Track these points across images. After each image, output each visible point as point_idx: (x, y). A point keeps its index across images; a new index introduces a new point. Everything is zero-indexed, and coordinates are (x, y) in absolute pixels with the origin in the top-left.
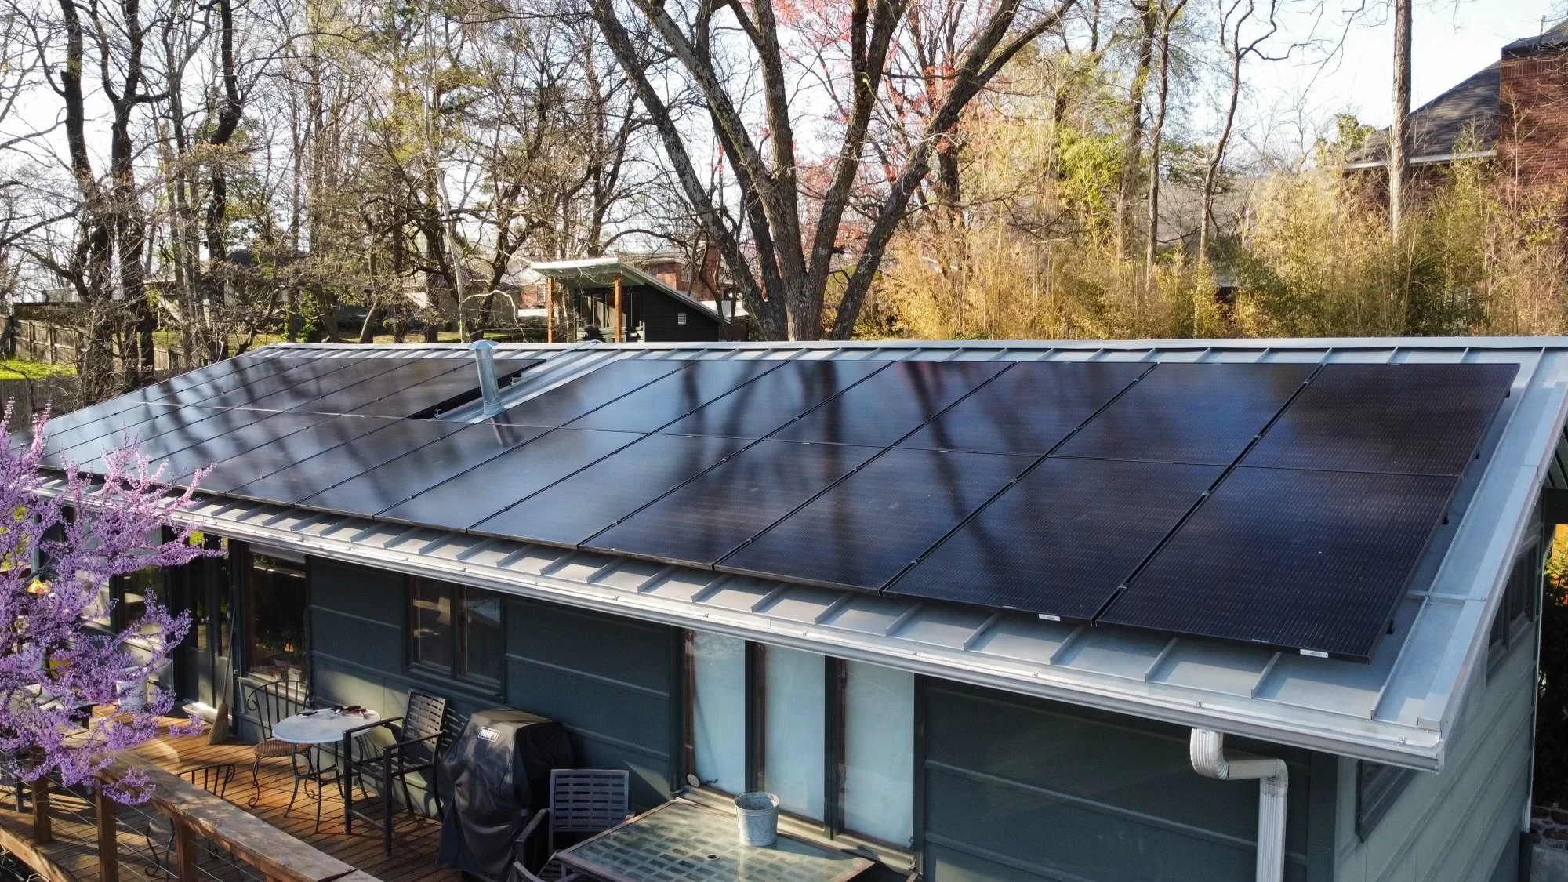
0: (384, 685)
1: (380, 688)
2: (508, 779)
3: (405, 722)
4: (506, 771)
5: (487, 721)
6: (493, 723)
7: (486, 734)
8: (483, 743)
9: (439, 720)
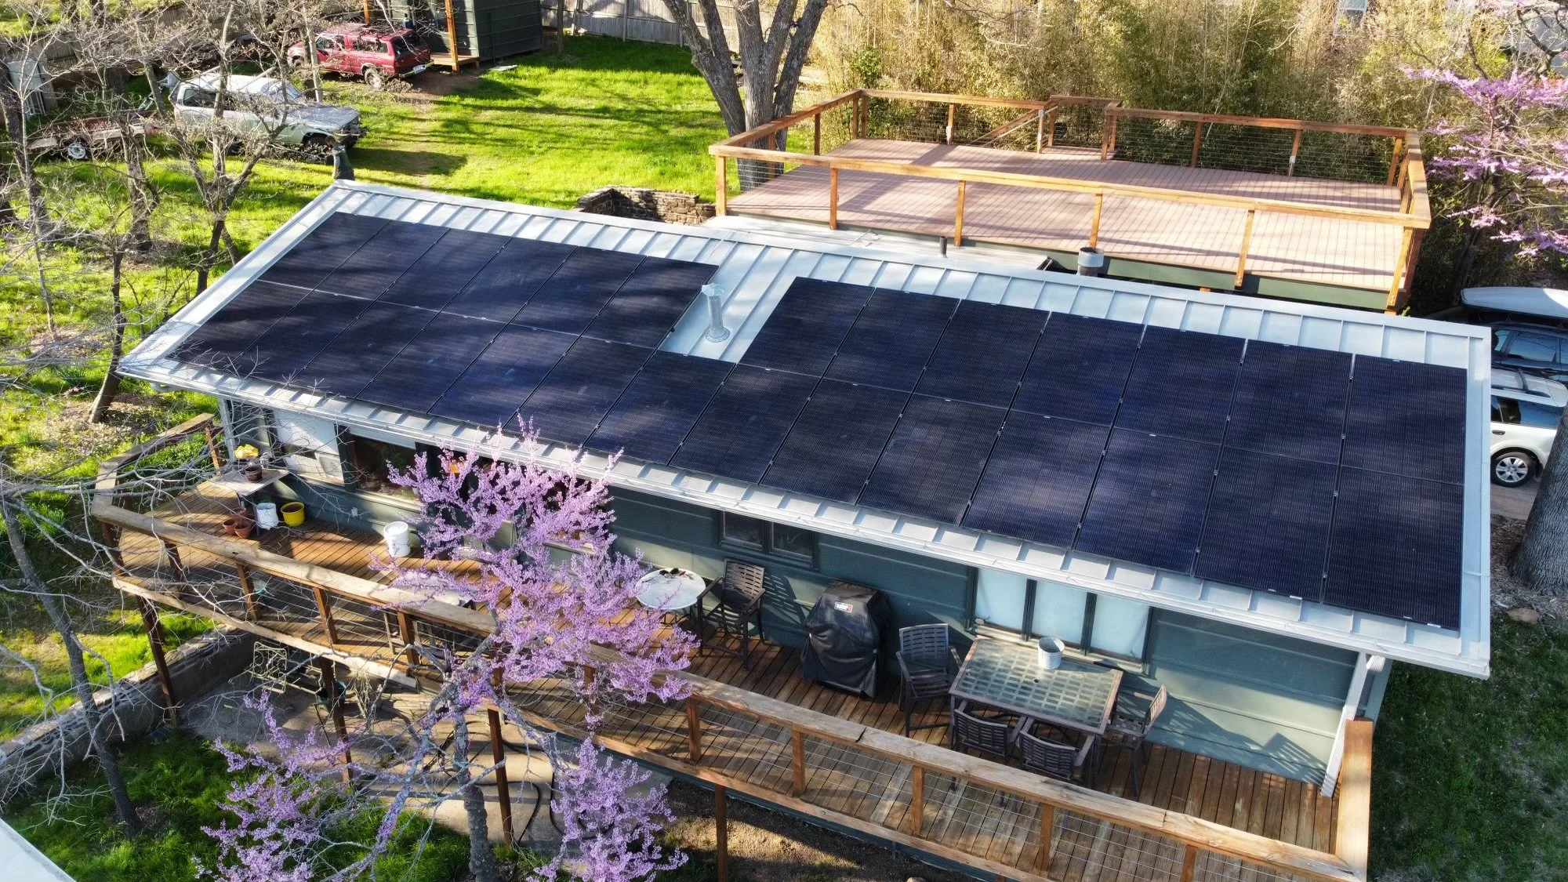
0: (693, 552)
1: (689, 555)
2: (868, 635)
3: (724, 580)
4: (865, 631)
5: (837, 598)
6: (842, 599)
7: (842, 607)
8: (839, 614)
9: (761, 581)
